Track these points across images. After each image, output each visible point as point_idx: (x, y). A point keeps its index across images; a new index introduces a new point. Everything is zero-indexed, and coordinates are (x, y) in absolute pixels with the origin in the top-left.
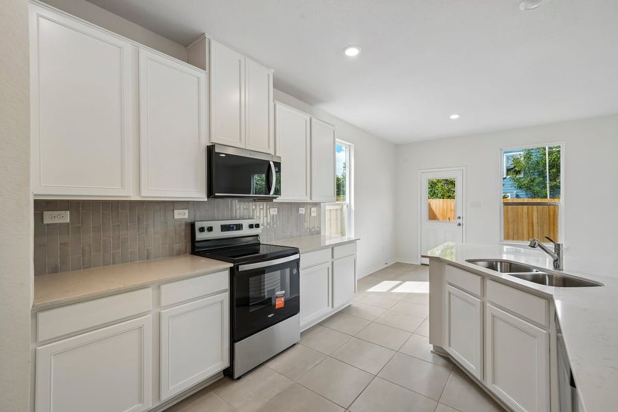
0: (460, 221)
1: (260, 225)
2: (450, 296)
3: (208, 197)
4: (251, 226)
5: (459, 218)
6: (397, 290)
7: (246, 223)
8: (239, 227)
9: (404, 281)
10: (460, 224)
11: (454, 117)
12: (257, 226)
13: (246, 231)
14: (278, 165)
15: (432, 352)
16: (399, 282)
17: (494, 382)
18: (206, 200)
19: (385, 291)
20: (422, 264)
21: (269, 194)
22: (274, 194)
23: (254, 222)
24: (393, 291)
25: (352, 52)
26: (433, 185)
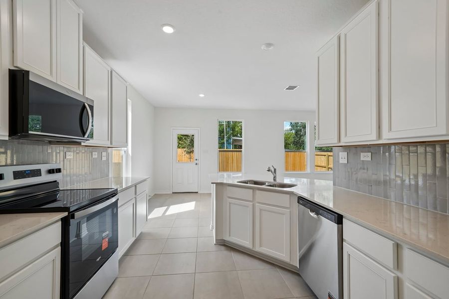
0: (197, 162)
1: (62, 170)
2: (230, 206)
3: (10, 136)
4: (51, 172)
5: (196, 160)
6: (167, 213)
7: (44, 168)
8: (37, 173)
9: (169, 206)
10: (197, 164)
11: (202, 95)
12: (59, 171)
13: (45, 178)
14: (92, 107)
15: (215, 244)
16: (166, 207)
17: (261, 246)
18: (7, 138)
19: (160, 215)
20: (173, 193)
21: (84, 137)
22: (88, 137)
23: (55, 167)
24: (166, 214)
25: (168, 30)
26: (180, 139)
